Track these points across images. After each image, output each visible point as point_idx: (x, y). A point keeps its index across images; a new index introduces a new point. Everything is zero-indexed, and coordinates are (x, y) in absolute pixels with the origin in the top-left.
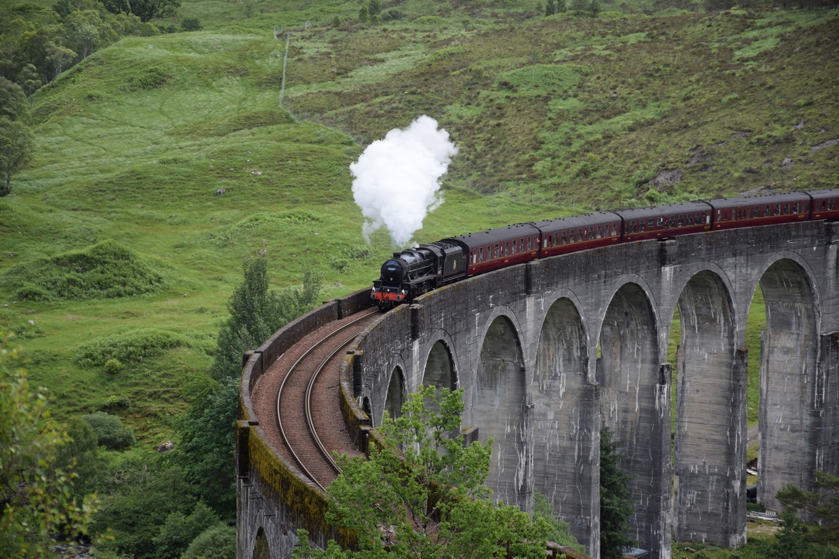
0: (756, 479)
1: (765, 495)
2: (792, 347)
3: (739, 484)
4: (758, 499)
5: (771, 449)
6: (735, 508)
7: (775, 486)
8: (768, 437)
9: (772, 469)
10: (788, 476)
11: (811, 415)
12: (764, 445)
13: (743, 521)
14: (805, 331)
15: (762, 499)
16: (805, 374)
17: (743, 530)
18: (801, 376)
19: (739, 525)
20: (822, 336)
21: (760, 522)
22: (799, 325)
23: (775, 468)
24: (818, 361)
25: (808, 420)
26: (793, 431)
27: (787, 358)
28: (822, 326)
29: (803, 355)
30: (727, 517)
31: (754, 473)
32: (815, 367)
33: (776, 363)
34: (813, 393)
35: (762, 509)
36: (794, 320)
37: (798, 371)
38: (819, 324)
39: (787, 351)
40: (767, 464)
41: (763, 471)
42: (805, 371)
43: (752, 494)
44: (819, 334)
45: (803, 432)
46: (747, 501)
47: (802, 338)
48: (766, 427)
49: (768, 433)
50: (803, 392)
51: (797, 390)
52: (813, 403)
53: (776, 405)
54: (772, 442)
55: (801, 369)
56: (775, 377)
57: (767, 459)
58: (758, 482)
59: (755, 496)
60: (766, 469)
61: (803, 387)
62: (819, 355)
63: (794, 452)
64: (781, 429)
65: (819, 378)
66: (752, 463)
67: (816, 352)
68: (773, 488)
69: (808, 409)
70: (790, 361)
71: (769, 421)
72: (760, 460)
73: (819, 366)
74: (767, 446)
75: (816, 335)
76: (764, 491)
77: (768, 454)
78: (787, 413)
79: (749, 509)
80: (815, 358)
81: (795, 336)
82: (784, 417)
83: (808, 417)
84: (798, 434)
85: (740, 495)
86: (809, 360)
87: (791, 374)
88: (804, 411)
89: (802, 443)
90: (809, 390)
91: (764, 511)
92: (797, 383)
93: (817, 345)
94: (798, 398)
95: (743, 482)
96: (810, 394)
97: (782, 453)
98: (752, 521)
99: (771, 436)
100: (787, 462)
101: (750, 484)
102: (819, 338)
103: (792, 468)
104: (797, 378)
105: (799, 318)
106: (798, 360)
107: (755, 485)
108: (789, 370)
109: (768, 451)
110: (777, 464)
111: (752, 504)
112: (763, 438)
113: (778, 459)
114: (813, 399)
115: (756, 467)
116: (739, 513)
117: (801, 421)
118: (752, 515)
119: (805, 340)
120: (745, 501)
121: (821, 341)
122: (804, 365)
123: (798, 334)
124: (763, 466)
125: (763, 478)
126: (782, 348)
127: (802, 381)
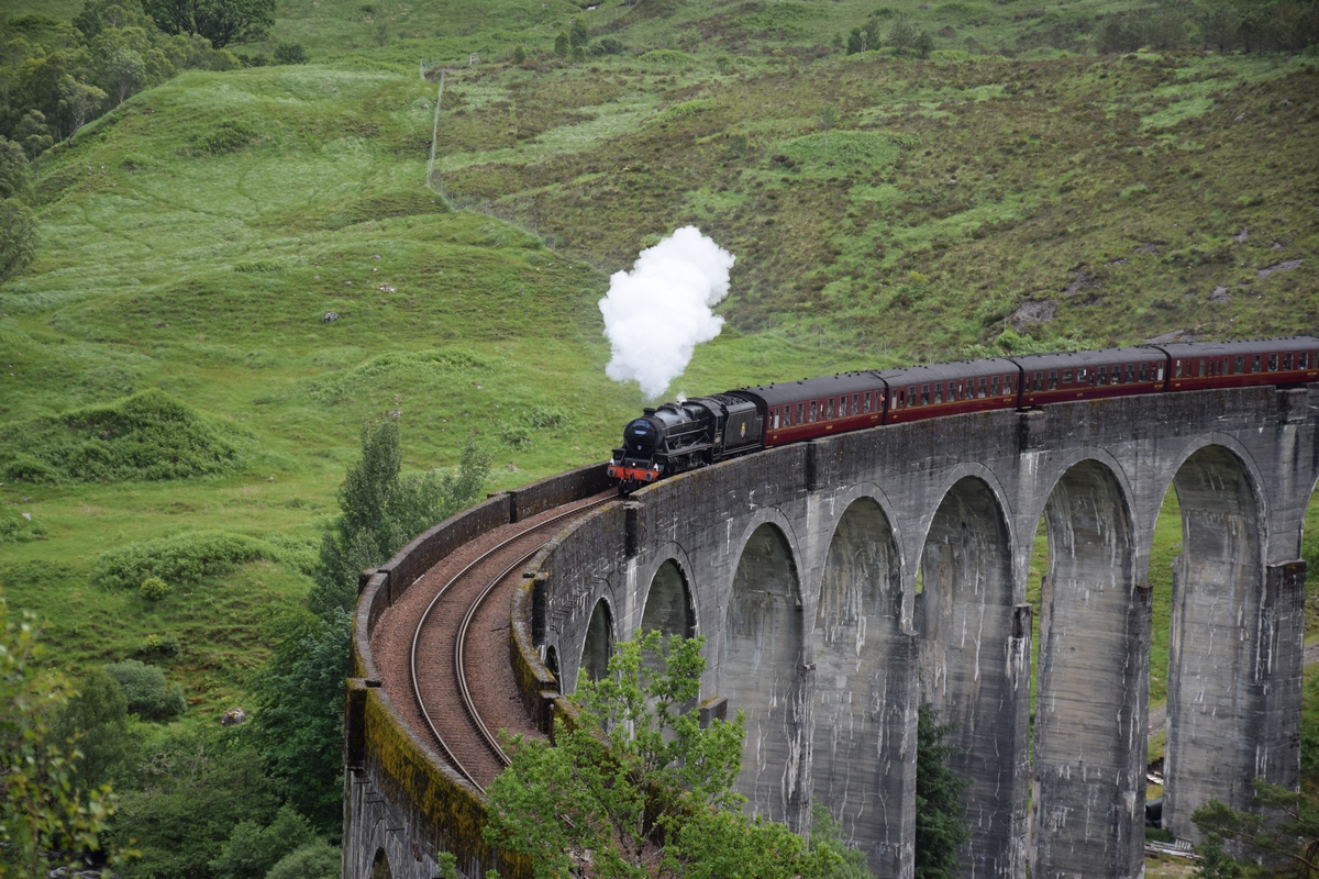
0: (1160, 790)
1: (1175, 815)
2: (1222, 583)
3: (1134, 797)
4: (1164, 822)
5: (1185, 744)
6: (1128, 836)
7: (1190, 801)
8: (1181, 725)
9: (1186, 775)
10: (1210, 787)
11: (1249, 691)
12: (1174, 736)
13: (1139, 857)
14: (1242, 559)
15: (1169, 822)
16: (1242, 626)
17: (1139, 871)
18: (1236, 629)
19: (1133, 862)
20: (1269, 568)
21: (1166, 859)
22: (1234, 549)
23: (1191, 773)
24: (1262, 607)
25: (1244, 700)
26: (1221, 715)
27: (1214, 600)
28: (1270, 552)
29: (1240, 597)
30: (1115, 848)
31: (1158, 781)
32: (1257, 616)
33: (1196, 609)
34: (1253, 657)
35: (1169, 837)
36: (1226, 541)
37: (1230, 622)
38: (1265, 549)
39: (1215, 590)
40: (1178, 766)
41: (1172, 778)
42: (1242, 622)
43: (1154, 814)
44: (1265, 565)
45: (1236, 719)
46: (1147, 825)
47: (1238, 570)
48: (1179, 708)
49: (1182, 718)
50: (1237, 657)
51: (1228, 651)
52: (1254, 673)
53: (1194, 674)
54: (1188, 732)
55: (1235, 618)
56: (1194, 631)
57: (1180, 759)
58: (1164, 796)
59: (1159, 817)
60: (1177, 775)
61: (1238, 647)
62: (1263, 598)
63: (1221, 749)
64: (1202, 713)
65: (1263, 633)
66: (1156, 765)
67: (1259, 593)
68: (1188, 805)
69: (1245, 682)
70: (1218, 606)
71: (1183, 699)
72: (1167, 761)
73: (1263, 615)
74: (1180, 739)
75: (1260, 566)
76: (1173, 810)
77: (1180, 751)
78: (1212, 687)
79: (1149, 837)
80: (1258, 602)
81: (1227, 567)
82: (1207, 694)
83: (1245, 695)
84: (1228, 720)
85: (1136, 815)
86: (1248, 604)
87: (1219, 626)
88: (1239, 686)
89: (1235, 736)
90: (1247, 652)
91: (1172, 840)
92: (1229, 640)
93: (1261, 581)
94: (1230, 664)
95: (1141, 794)
96: (1248, 658)
97: (1203, 751)
98: (1154, 856)
99: (1186, 722)
100: (1211, 764)
101: (1151, 798)
102: (1265, 571)
103: (1218, 774)
104: (1229, 633)
105: (1234, 538)
106: (1231, 605)
107: (1160, 800)
108: (1216, 619)
109: (1180, 747)
110: (1194, 768)
111: (1153, 830)
112: (1174, 726)
113: (1195, 760)
114: (1253, 666)
115: (1162, 771)
116: (1134, 843)
117: (1234, 700)
118: (1154, 846)
119: (1243, 574)
120: (1143, 825)
121: (1268, 575)
122: (1240, 613)
123: (1232, 564)
124: (1173, 770)
125: (1172, 789)
126: (1207, 585)
127: (1236, 638)
